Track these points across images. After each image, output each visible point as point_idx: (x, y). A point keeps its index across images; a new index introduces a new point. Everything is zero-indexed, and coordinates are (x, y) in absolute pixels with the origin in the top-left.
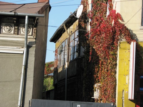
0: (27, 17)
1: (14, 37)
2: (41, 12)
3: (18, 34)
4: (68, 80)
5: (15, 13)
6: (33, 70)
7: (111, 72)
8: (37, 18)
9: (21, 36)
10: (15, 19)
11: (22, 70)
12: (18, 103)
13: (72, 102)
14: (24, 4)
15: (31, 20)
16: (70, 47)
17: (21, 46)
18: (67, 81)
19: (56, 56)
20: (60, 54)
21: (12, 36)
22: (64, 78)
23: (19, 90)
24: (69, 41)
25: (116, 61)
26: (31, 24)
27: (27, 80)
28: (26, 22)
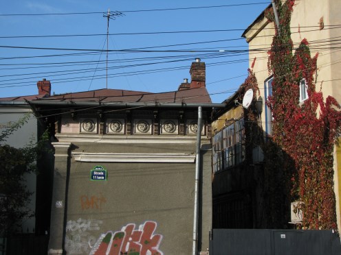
0: (200, 109)
1: (180, 139)
3: (185, 134)
5: (183, 103)
6: (210, 186)
7: (326, 183)
9: (189, 137)
10: (182, 112)
11: (194, 186)
12: (192, 236)
13: (273, 230)
17: (190, 151)
21: (176, 137)
25: (332, 166)
27: (203, 201)
28: (200, 116)
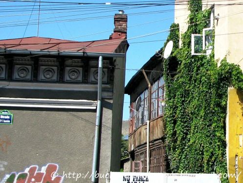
0: (100, 58)
2: (118, 50)
4: (151, 144)
5: (84, 53)
8: (114, 59)
9: (92, 85)
11: (95, 132)
12: (91, 178)
14: (94, 41)
15: (106, 63)
16: (152, 100)
18: (149, 146)
19: (132, 113)
20: (137, 110)
21: (80, 85)
22: (144, 142)
23: (92, 160)
24: (151, 92)
26: (106, 68)
28: (100, 65)
